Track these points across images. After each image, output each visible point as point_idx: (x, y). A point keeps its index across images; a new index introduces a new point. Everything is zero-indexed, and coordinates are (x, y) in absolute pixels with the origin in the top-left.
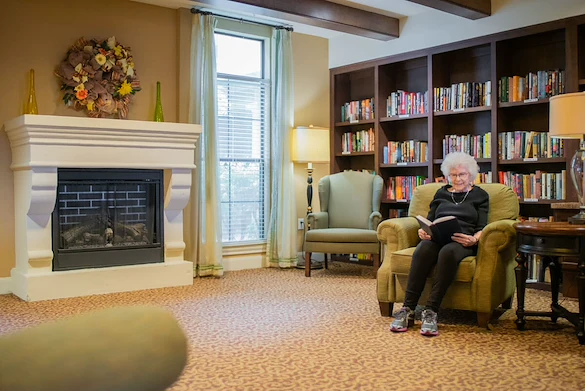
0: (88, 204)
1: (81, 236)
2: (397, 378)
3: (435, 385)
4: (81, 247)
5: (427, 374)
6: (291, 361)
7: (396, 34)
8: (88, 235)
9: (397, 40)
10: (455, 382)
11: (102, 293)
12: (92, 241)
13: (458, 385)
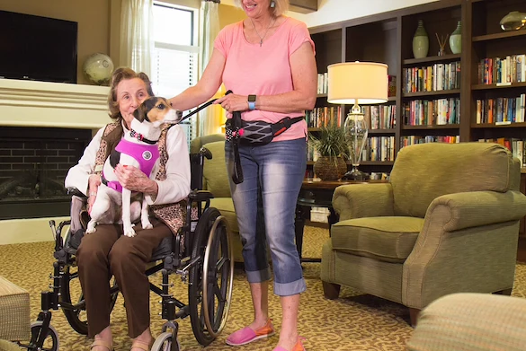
0: (21, 160)
1: (12, 189)
2: (338, 336)
3: (376, 344)
4: (13, 199)
5: (368, 333)
6: (233, 319)
7: (314, 7)
8: (20, 188)
9: (315, 13)
10: (396, 341)
11: (32, 242)
12: (23, 194)
13: (400, 345)
